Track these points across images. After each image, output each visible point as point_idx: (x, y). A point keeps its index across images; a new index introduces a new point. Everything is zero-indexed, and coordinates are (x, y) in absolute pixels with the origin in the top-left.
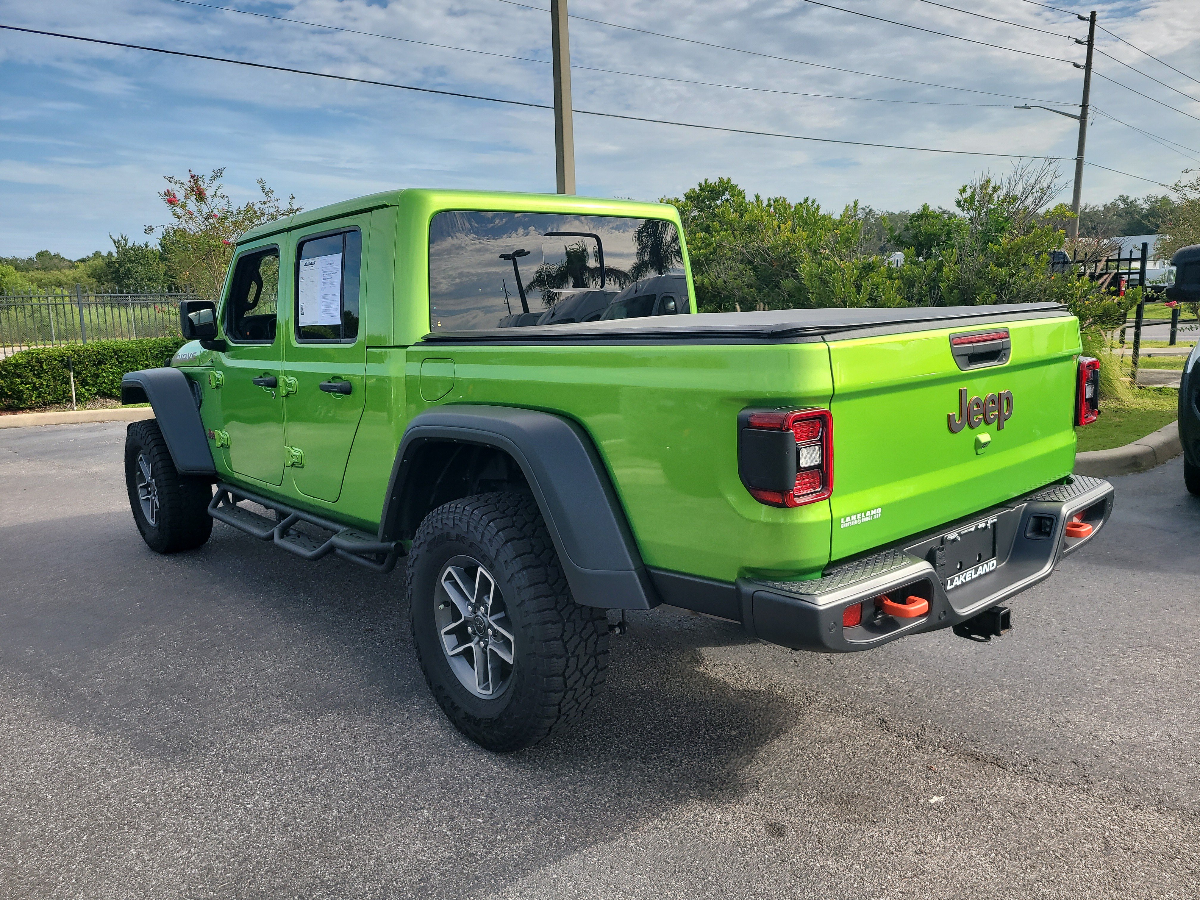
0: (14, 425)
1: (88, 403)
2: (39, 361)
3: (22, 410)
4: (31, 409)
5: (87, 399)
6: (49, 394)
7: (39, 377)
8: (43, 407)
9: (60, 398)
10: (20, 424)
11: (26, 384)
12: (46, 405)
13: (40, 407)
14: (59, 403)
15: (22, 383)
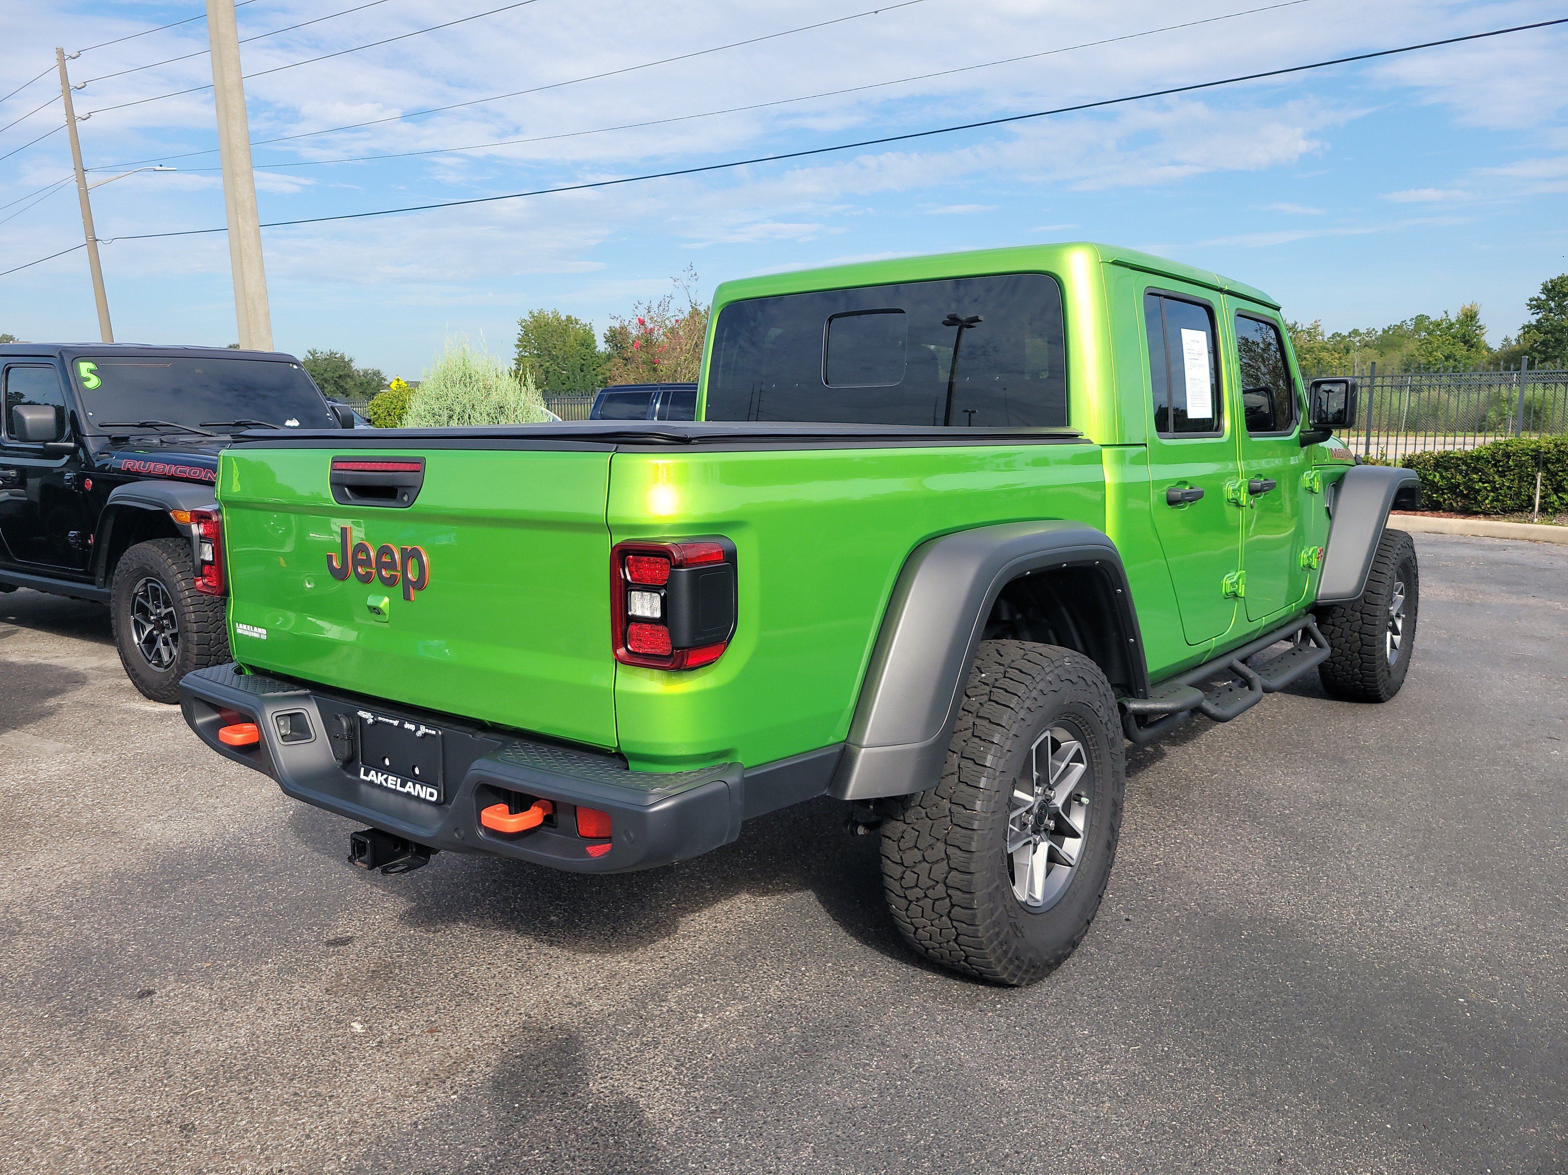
0: (1439, 531)
1: (1558, 515)
2: (1507, 455)
3: (1476, 514)
4: (1486, 514)
5: (1556, 511)
6: (1510, 498)
7: (1502, 475)
8: (1501, 514)
9: (1524, 504)
10: (1446, 530)
11: (1484, 483)
12: (1506, 512)
13: (1497, 513)
14: (1522, 511)
15: (1480, 480)
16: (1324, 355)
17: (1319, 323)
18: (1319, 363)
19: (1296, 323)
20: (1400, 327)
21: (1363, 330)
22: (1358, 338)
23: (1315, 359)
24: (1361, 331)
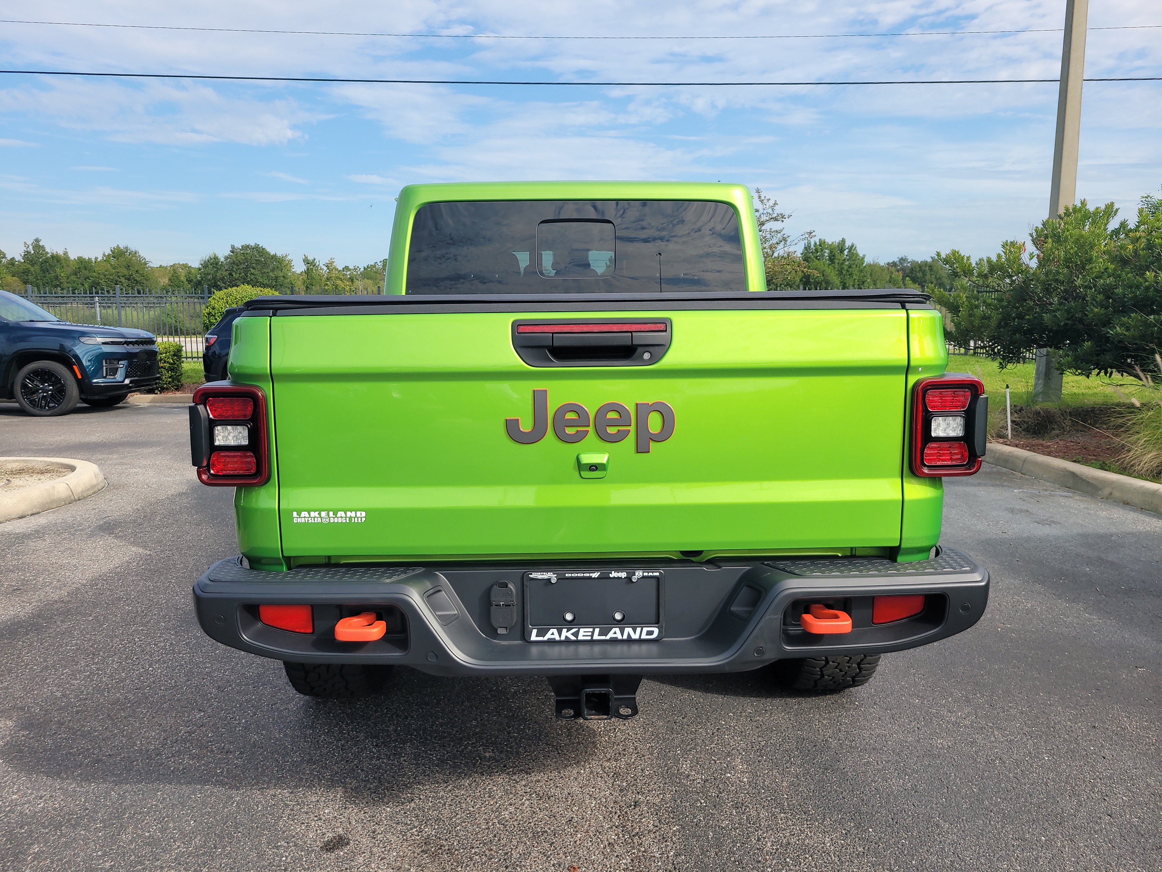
16: (339, 282)
17: (334, 260)
18: (336, 288)
19: (315, 259)
20: (374, 266)
21: (351, 267)
22: (349, 273)
23: (334, 285)
24: (350, 268)
